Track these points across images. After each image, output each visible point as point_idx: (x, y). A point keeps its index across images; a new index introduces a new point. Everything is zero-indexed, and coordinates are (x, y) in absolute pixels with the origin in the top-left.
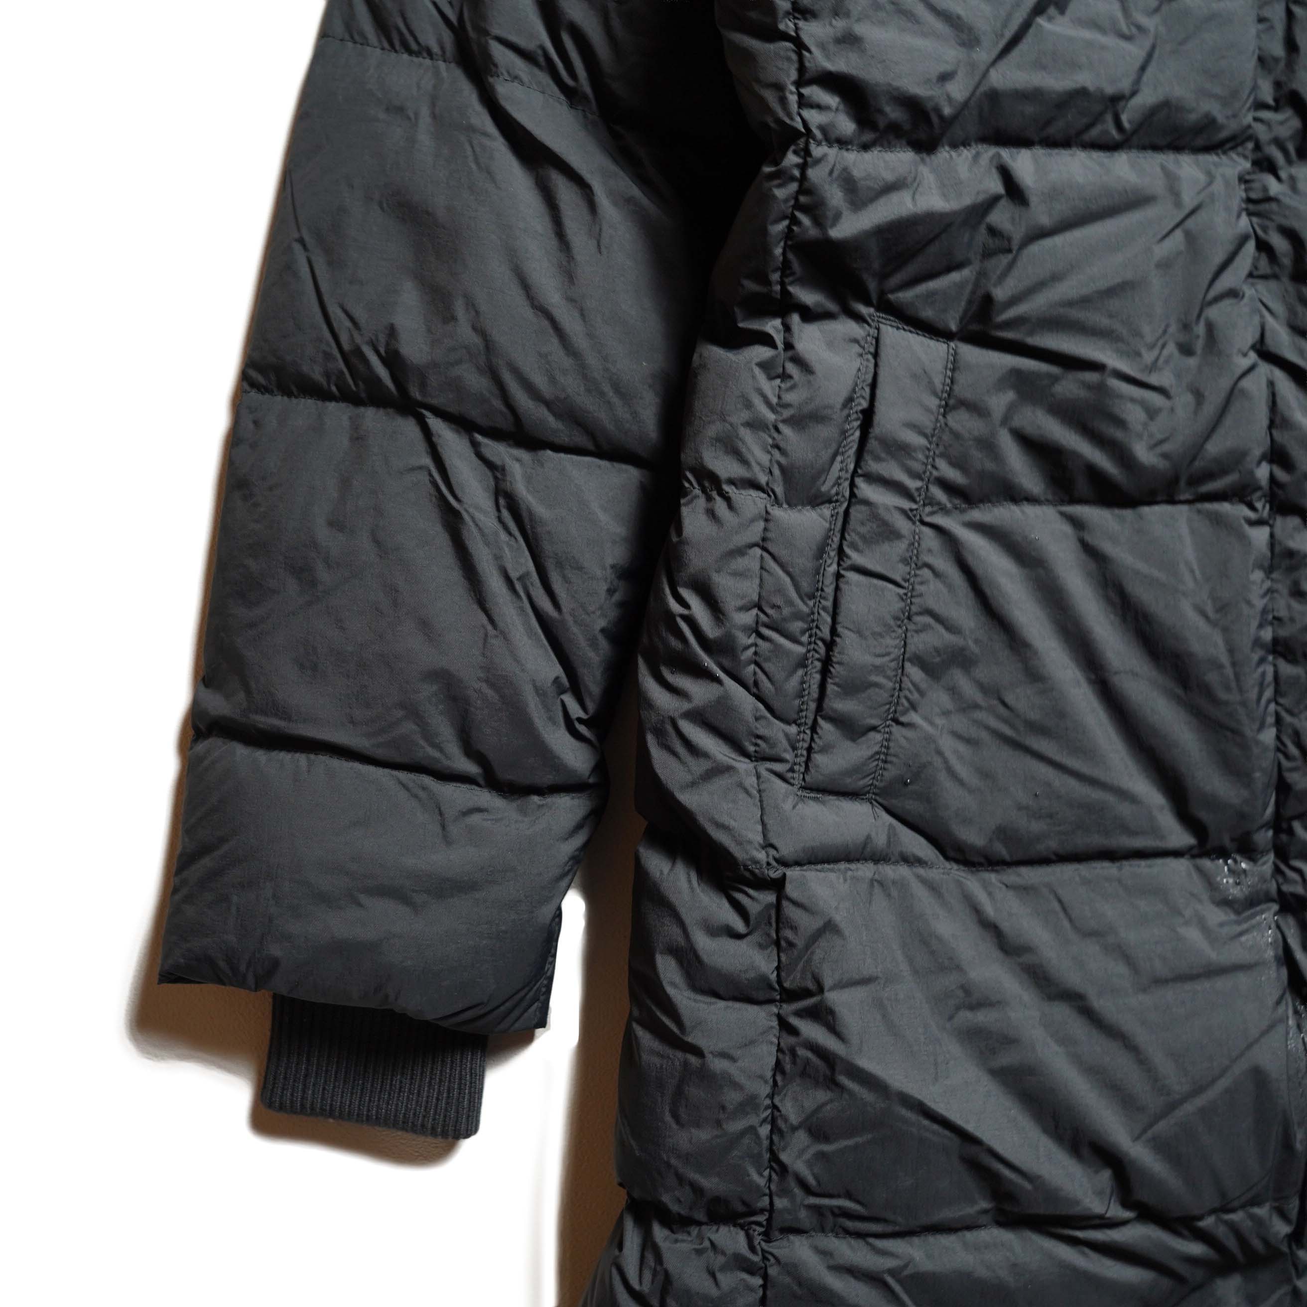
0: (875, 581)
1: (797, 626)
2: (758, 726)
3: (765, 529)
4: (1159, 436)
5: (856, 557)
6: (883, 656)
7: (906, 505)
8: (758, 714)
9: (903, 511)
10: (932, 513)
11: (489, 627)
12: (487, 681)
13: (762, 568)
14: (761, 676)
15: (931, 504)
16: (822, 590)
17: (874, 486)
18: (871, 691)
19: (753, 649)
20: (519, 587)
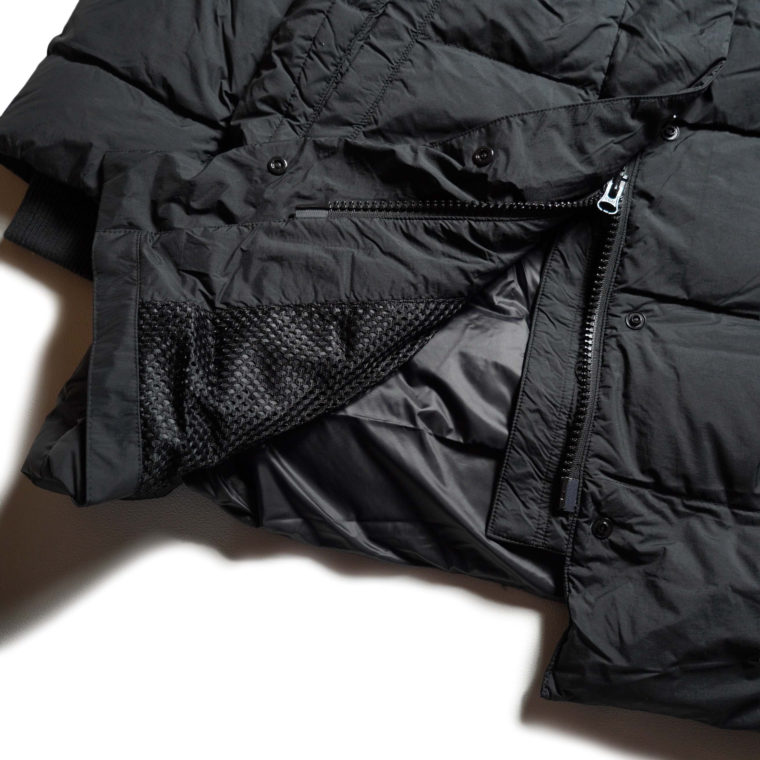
0: (378, 54)
1: (329, 59)
2: (292, 99)
3: (330, 7)
4: (552, 35)
5: (373, 40)
6: (368, 90)
7: (410, 27)
8: (294, 93)
9: (407, 29)
10: (424, 39)
11: (197, 30)
12: (186, 53)
13: (322, 24)
14: (303, 75)
15: (424, 34)
16: (350, 50)
17: (396, 11)
18: (355, 104)
19: (303, 61)
20: (219, 20)
